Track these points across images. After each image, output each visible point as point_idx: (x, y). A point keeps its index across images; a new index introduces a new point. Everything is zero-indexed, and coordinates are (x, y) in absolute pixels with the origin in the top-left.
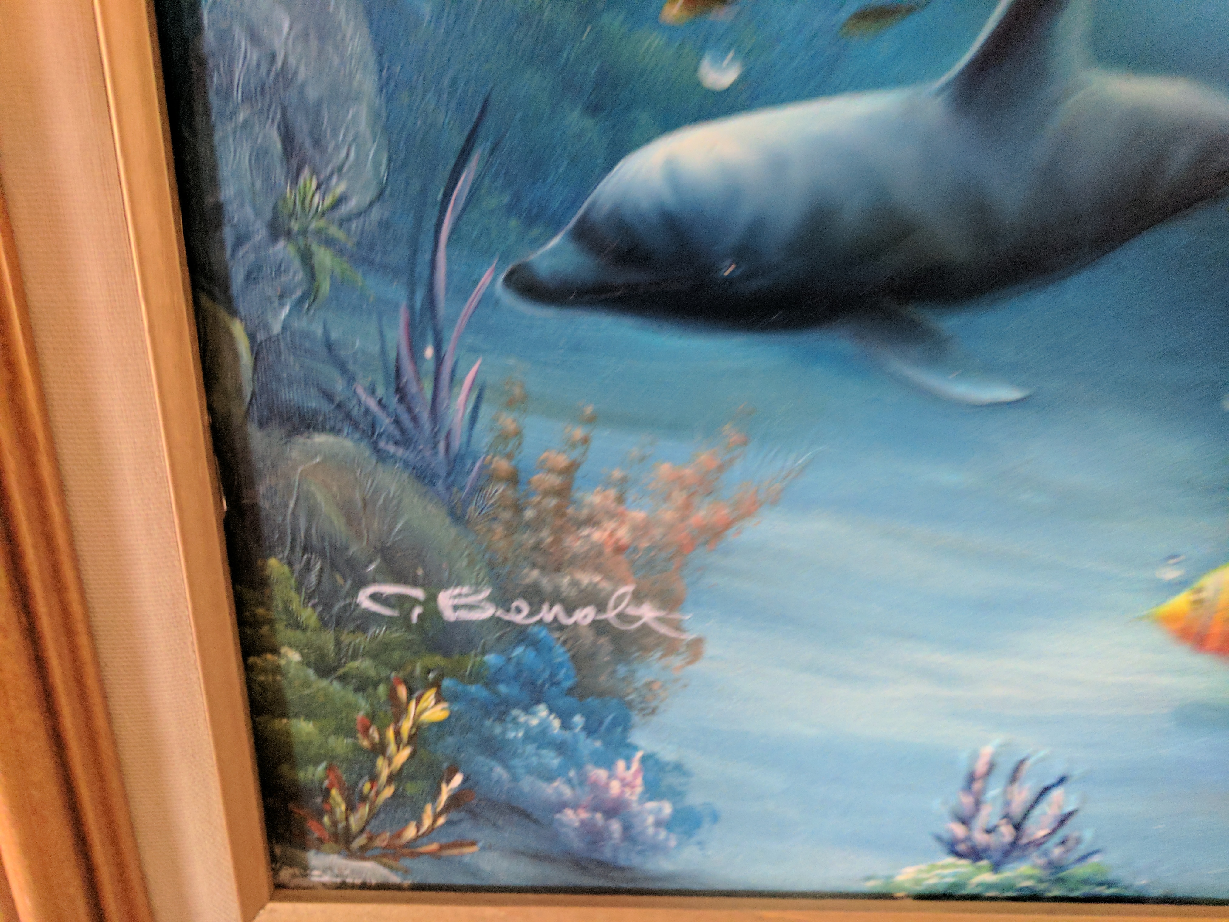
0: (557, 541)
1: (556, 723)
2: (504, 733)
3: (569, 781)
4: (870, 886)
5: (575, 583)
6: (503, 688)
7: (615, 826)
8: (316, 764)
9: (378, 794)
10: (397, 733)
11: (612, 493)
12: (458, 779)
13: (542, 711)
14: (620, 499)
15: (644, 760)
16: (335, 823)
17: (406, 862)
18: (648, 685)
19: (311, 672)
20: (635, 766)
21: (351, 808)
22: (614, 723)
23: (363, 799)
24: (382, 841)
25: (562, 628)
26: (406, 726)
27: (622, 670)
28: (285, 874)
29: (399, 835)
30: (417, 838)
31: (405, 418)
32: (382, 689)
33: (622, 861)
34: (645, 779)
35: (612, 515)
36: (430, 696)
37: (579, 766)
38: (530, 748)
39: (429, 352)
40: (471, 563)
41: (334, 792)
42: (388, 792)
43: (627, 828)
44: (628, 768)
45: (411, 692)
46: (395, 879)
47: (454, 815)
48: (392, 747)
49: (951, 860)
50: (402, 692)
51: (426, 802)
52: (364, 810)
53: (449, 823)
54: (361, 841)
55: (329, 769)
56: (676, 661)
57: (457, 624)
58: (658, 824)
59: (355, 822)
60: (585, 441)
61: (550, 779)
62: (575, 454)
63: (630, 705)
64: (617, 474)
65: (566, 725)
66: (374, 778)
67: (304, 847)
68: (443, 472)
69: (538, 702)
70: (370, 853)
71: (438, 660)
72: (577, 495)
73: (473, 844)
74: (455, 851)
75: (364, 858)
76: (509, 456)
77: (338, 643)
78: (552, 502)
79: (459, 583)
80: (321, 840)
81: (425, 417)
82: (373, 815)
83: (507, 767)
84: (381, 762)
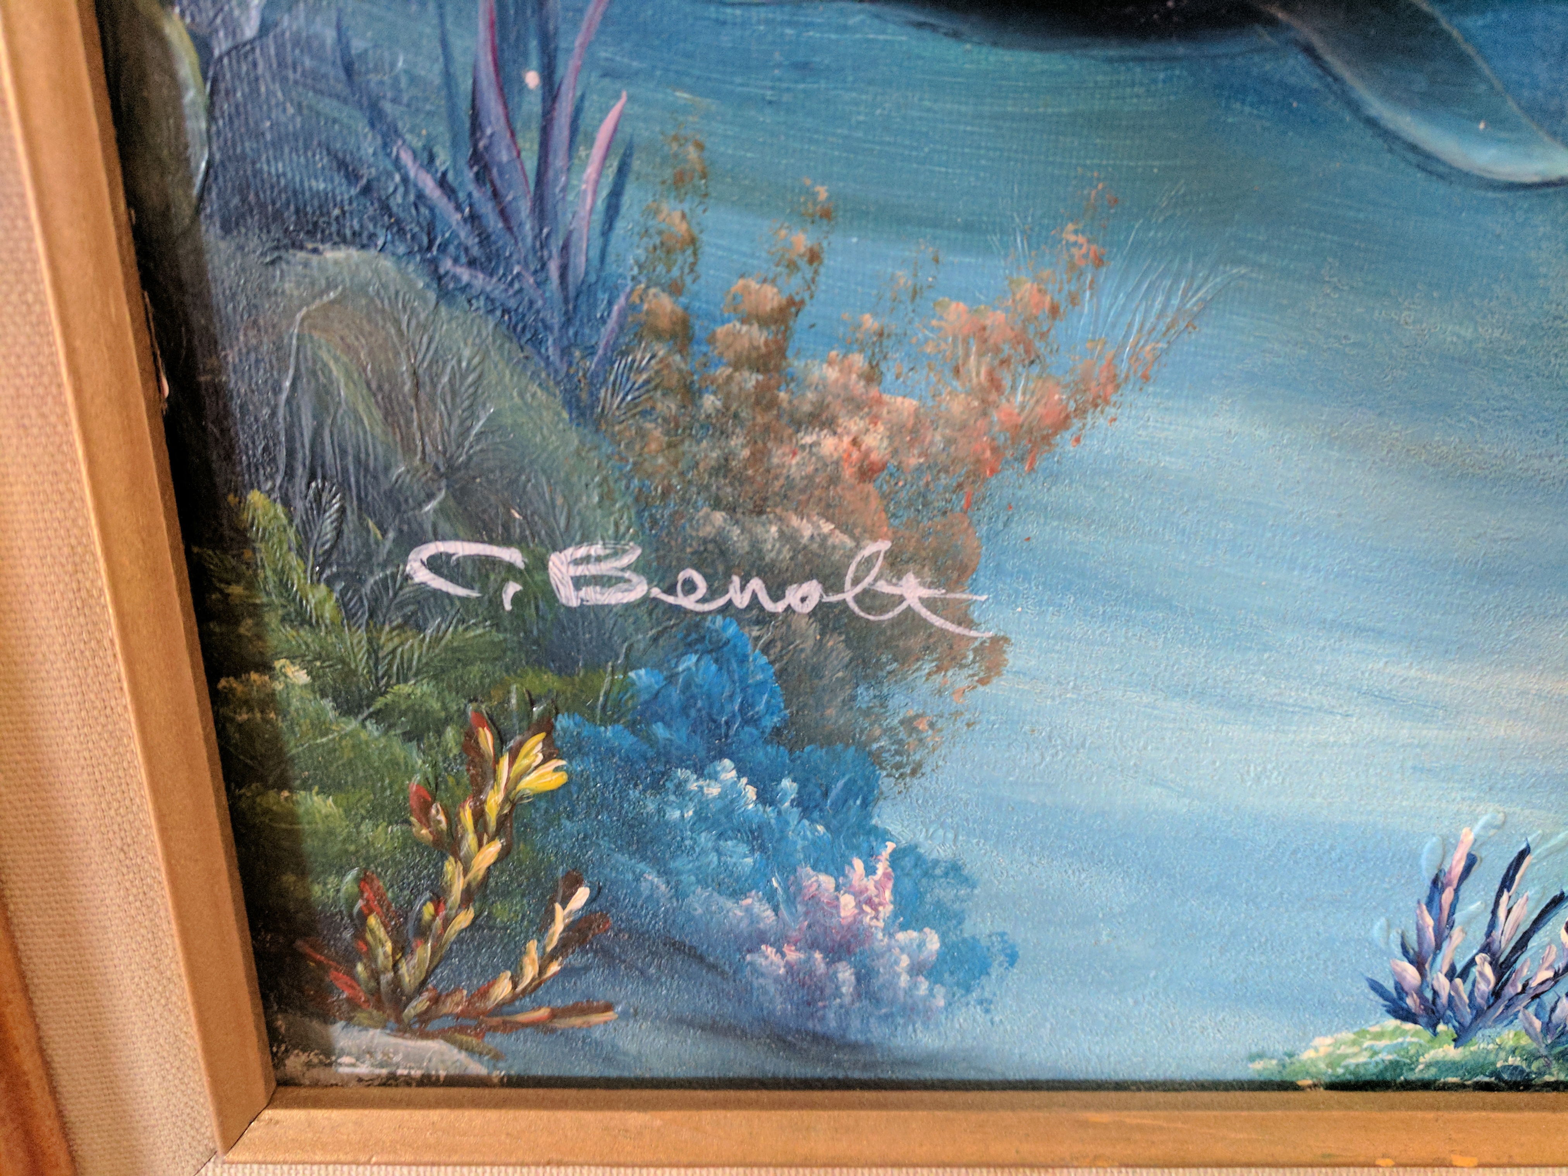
0: (759, 456)
1: (751, 792)
2: (660, 811)
3: (770, 897)
4: (1257, 1069)
5: (788, 537)
6: (660, 731)
7: (845, 974)
8: (341, 873)
9: (447, 922)
10: (479, 815)
11: (859, 361)
12: (582, 895)
13: (727, 770)
14: (872, 376)
15: (895, 859)
16: (375, 975)
17: (496, 1041)
18: (909, 723)
19: (328, 704)
20: (882, 867)
21: (402, 948)
22: (849, 792)
23: (423, 931)
24: (453, 1005)
25: (764, 619)
26: (494, 800)
27: (865, 696)
28: (295, 1063)
29: (484, 994)
30: (514, 997)
31: (488, 210)
32: (450, 734)
33: (854, 1035)
34: (895, 891)
35: (856, 405)
36: (534, 746)
37: (788, 870)
38: (705, 839)
39: (532, 79)
40: (607, 497)
41: (373, 921)
42: (464, 919)
43: (863, 977)
44: (870, 870)
45: (501, 739)
46: (477, 1068)
47: (576, 959)
48: (470, 840)
49: (1392, 1023)
50: (486, 739)
51: (527, 939)
52: (424, 952)
53: (565, 972)
54: (420, 1004)
55: (363, 880)
56: (959, 678)
57: (584, 611)
58: (916, 969)
59: (409, 973)
60: (814, 257)
61: (737, 894)
62: (795, 284)
63: (876, 759)
64: (870, 322)
65: (765, 797)
66: (439, 897)
67: (327, 1019)
68: (556, 320)
69: (721, 755)
70: (434, 1026)
71: (550, 680)
72: (796, 364)
73: (608, 1007)
74: (577, 1021)
75: (425, 1035)
76: (675, 289)
77: (373, 651)
78: (751, 380)
79: (587, 538)
80: (353, 1004)
81: (524, 208)
82: (439, 959)
83: (665, 873)
84: (451, 867)
